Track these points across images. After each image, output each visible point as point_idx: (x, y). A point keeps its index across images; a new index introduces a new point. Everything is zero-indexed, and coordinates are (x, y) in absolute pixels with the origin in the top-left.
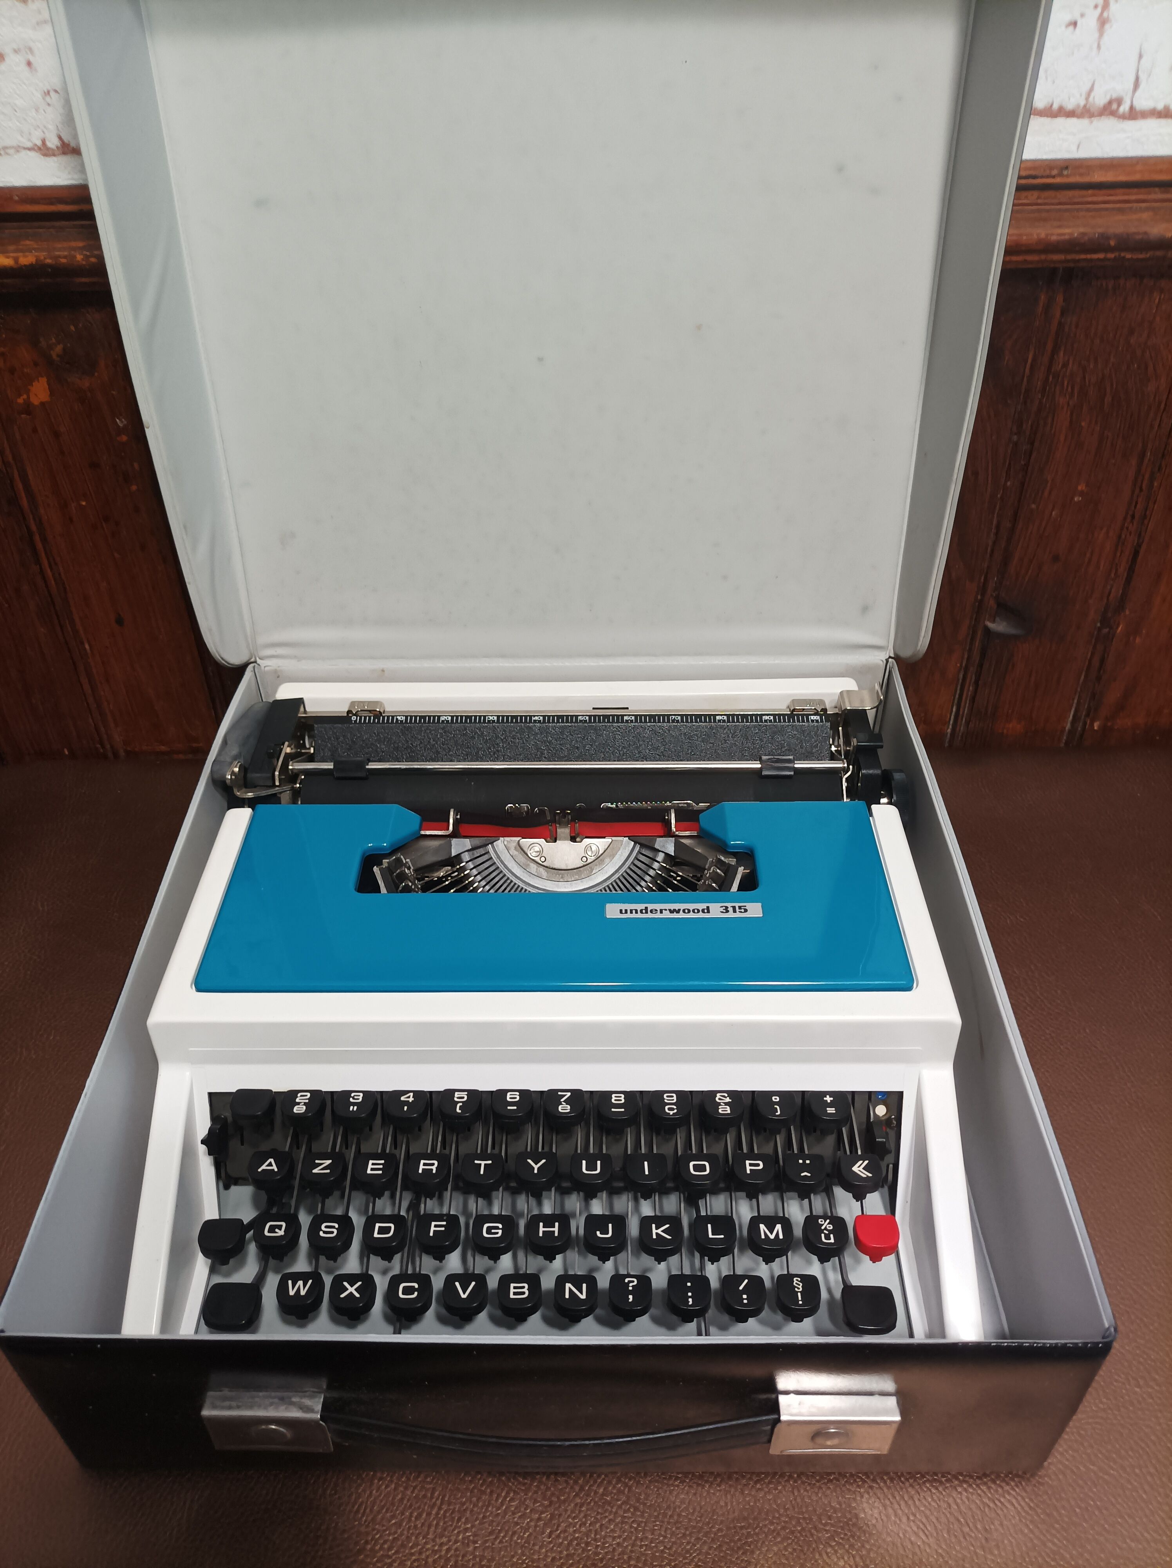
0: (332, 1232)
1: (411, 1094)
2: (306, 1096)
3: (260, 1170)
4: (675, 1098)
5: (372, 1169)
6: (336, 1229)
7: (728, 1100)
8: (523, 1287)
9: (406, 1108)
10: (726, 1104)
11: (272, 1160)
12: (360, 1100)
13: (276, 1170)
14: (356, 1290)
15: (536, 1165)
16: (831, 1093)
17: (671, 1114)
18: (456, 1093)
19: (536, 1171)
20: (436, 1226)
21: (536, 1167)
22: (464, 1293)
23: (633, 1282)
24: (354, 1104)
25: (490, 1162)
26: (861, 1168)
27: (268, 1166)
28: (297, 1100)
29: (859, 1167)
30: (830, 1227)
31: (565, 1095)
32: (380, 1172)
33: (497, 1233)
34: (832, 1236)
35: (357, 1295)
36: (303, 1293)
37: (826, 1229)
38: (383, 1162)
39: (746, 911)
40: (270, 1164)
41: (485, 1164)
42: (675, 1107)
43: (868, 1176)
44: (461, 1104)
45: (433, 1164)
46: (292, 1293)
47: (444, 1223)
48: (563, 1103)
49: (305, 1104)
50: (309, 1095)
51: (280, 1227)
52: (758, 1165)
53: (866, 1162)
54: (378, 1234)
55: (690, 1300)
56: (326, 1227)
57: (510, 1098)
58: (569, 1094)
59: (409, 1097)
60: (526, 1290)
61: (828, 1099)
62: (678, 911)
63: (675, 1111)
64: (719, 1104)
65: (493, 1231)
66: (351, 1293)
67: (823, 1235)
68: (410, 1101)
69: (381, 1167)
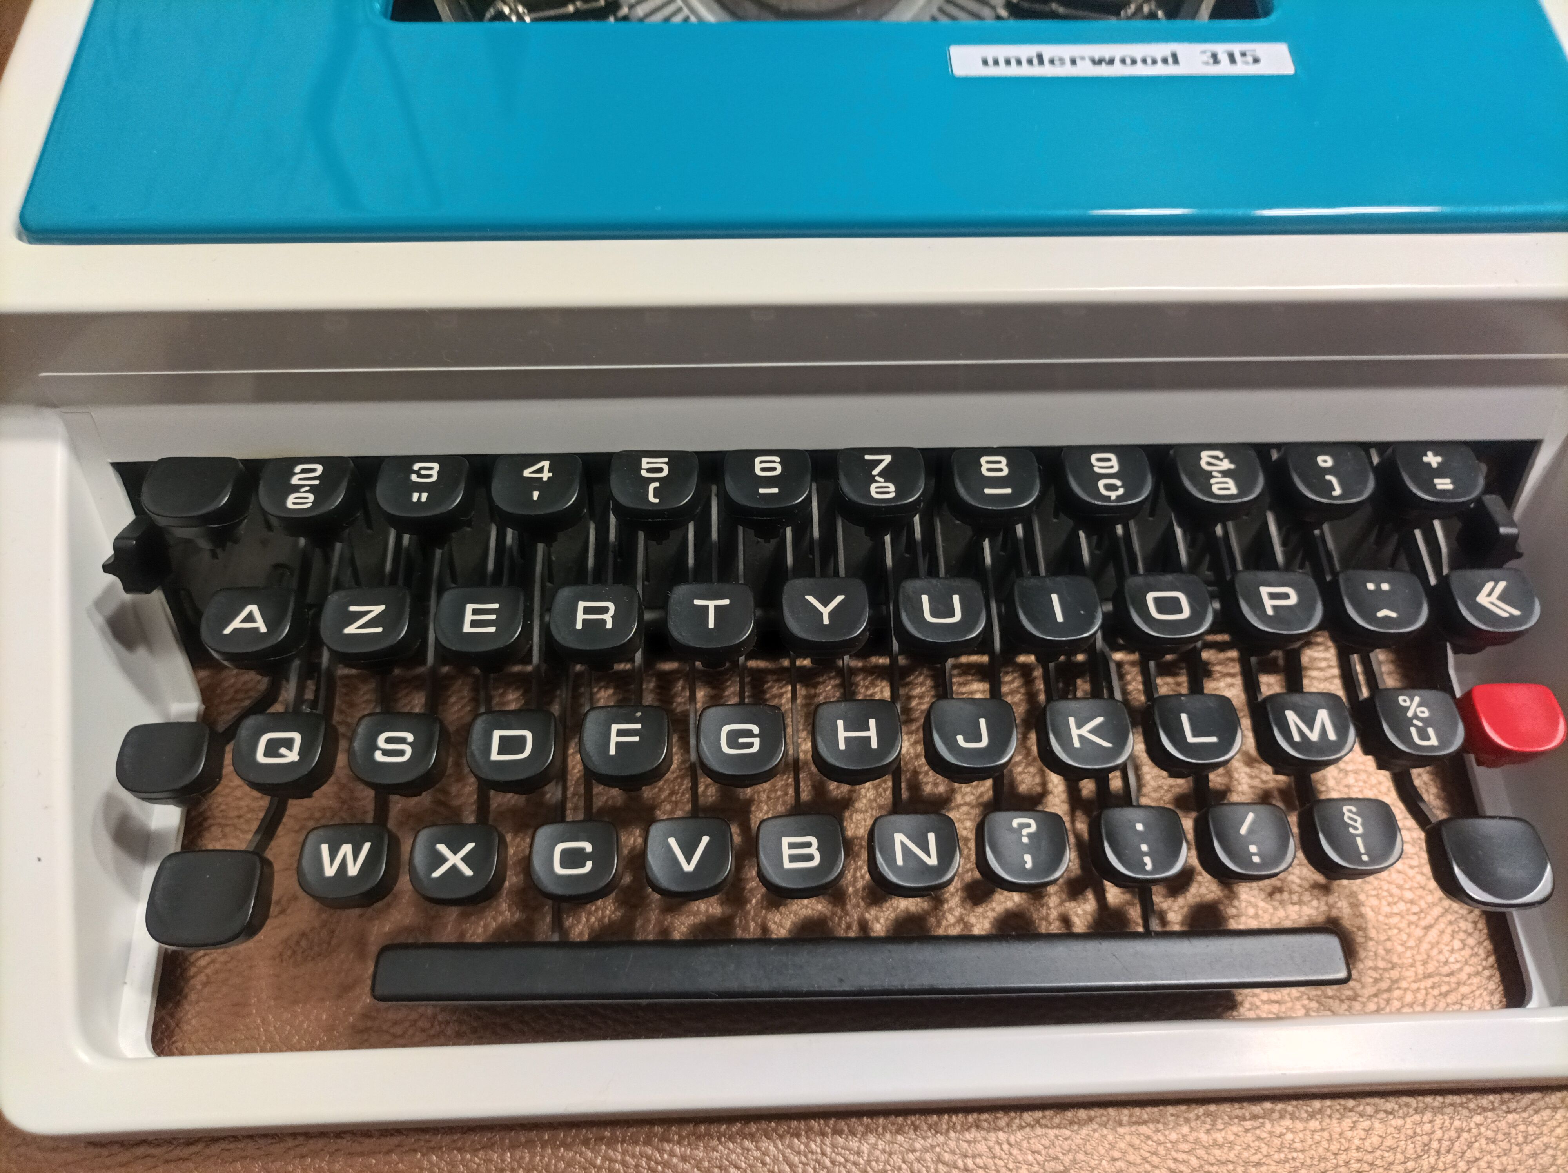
0: (401, 753)
1: (546, 464)
2: (314, 470)
3: (227, 631)
4: (1114, 462)
5: (474, 624)
6: (409, 744)
7: (1226, 465)
8: (808, 845)
9: (536, 495)
10: (1225, 473)
11: (253, 608)
12: (434, 478)
13: (263, 629)
14: (463, 859)
15: (825, 606)
16: (1437, 446)
17: (1113, 498)
18: (644, 461)
19: (826, 621)
20: (620, 733)
21: (826, 611)
22: (689, 862)
23: (1029, 826)
24: (420, 488)
25: (726, 602)
26: (1494, 598)
27: (244, 621)
28: (295, 481)
29: (1489, 594)
30: (1423, 712)
31: (880, 462)
32: (493, 629)
33: (751, 745)
34: (1430, 731)
35: (468, 872)
36: (353, 870)
37: (1416, 716)
38: (496, 606)
39: (1256, 61)
40: (250, 618)
41: (716, 607)
42: (1118, 483)
43: (1511, 615)
44: (657, 484)
45: (605, 610)
46: (330, 871)
47: (638, 726)
48: (877, 478)
49: (313, 489)
50: (319, 469)
51: (288, 744)
52: (1286, 596)
53: (1502, 585)
54: (500, 753)
55: (1147, 860)
56: (388, 740)
57: (763, 469)
58: (887, 459)
59: (541, 470)
60: (813, 850)
61: (1432, 459)
62: (1111, 62)
63: (1121, 491)
64: (1209, 475)
65: (741, 740)
66: (454, 868)
67: (1413, 730)
68: (545, 479)
69: (494, 617)
